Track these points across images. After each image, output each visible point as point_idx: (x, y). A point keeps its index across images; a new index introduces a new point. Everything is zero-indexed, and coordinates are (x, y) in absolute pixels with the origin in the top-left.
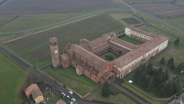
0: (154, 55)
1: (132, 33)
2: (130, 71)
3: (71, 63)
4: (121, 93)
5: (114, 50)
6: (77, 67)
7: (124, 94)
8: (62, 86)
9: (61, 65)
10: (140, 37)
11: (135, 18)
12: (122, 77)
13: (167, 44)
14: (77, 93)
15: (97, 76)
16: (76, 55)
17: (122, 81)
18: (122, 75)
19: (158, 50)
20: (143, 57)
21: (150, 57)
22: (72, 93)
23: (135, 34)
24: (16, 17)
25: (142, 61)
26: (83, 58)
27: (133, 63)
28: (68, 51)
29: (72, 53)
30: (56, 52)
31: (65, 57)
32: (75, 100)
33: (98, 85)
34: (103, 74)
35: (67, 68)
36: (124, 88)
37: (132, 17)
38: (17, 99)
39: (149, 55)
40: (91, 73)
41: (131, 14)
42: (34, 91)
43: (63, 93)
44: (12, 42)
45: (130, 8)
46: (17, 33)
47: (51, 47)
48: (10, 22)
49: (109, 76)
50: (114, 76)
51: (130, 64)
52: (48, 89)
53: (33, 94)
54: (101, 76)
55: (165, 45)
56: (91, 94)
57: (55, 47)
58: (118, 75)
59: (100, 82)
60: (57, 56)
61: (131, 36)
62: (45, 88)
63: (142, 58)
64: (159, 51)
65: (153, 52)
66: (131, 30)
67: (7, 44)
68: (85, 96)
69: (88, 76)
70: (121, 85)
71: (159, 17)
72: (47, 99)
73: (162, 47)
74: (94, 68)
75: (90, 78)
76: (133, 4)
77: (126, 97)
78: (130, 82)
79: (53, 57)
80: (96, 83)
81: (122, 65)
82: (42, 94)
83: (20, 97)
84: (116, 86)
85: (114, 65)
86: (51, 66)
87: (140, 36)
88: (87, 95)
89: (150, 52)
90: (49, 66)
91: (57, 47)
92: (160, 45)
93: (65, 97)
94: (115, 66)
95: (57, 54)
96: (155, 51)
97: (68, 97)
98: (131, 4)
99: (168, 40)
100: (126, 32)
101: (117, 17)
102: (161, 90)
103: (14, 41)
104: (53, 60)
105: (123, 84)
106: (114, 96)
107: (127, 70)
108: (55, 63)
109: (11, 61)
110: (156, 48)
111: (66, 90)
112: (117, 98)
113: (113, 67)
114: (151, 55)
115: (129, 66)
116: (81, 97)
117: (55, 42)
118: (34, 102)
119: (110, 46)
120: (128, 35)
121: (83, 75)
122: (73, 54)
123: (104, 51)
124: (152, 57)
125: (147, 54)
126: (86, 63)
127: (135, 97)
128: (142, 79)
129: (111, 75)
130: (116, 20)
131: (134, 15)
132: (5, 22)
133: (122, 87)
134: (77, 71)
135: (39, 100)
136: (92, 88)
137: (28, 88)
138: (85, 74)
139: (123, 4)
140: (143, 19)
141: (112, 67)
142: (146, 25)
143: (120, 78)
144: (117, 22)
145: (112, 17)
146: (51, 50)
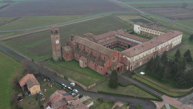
0: (168, 50)
1: (142, 30)
2: (141, 64)
3: (74, 56)
4: (132, 84)
5: (122, 45)
6: (80, 58)
7: (135, 85)
8: (63, 78)
9: (63, 58)
10: (150, 34)
11: (144, 19)
12: (133, 69)
13: (181, 39)
14: (80, 84)
15: (103, 66)
16: (80, 47)
17: (133, 73)
18: (132, 67)
19: (171, 44)
20: (156, 49)
21: (163, 52)
22: (74, 84)
23: (145, 31)
24: (17, 19)
25: (155, 55)
26: (88, 48)
27: (145, 54)
28: (71, 42)
29: (75, 44)
30: (57, 42)
31: (67, 49)
32: (78, 92)
33: (104, 76)
34: (111, 64)
35: (69, 61)
36: (135, 79)
37: (141, 19)
38: (9, 91)
39: (162, 49)
40: (97, 64)
41: (139, 16)
42: (29, 80)
43: (63, 85)
44: (10, 39)
45: (138, 11)
46: (17, 31)
47: (52, 36)
48: (9, 22)
49: (117, 67)
50: (123, 67)
51: (141, 55)
52: (47, 81)
53: (28, 83)
54: (108, 66)
55: (179, 40)
56: (96, 85)
57: (56, 36)
58: (128, 67)
59: (107, 74)
60: (59, 48)
61: (141, 33)
62: (43, 80)
63: (154, 51)
64: (173, 46)
65: (167, 46)
66: (141, 26)
67: (4, 41)
68: (89, 87)
69: (93, 68)
70: (131, 77)
71: (170, 18)
72: (44, 90)
73: (176, 41)
74: (100, 58)
75: (96, 70)
76: (141, 8)
77: (137, 88)
78: (142, 73)
79: (53, 48)
80: (102, 75)
81: (132, 54)
82: (39, 84)
83: (13, 89)
84: (126, 78)
85: (122, 56)
86: (52, 59)
87: (150, 32)
88: (92, 86)
89: (163, 45)
90: (49, 59)
91: (58, 36)
92: (174, 39)
93: (65, 89)
94: (124, 56)
95: (58, 45)
96: (168, 45)
97: (69, 88)
98: (139, 8)
99: (182, 34)
100: (135, 30)
101: (125, 18)
102: (179, 79)
103: (13, 38)
104: (53, 52)
105: (134, 77)
106: (124, 88)
107: (138, 62)
108: (56, 55)
109: (7, 55)
110: (170, 42)
111: (67, 82)
112: (127, 89)
113: (122, 57)
114: (164, 49)
115: (140, 57)
116: (85, 88)
117: (56, 30)
118: (29, 93)
119: (117, 41)
120: (137, 33)
121: (87, 68)
122: (77, 46)
123: (111, 46)
124: (165, 52)
125: (160, 47)
126: (91, 54)
127: (148, 89)
128: (156, 69)
129: (119, 66)
130: (124, 21)
131: (143, 17)
132: (5, 22)
133: (132, 79)
134: (80, 63)
135: (35, 91)
136: (97, 80)
137: (23, 78)
138: (90, 66)
139: (131, 8)
140: (153, 19)
141: (120, 57)
142: (156, 25)
143: (130, 71)
144: (125, 22)
145: (119, 18)
146: (52, 39)
